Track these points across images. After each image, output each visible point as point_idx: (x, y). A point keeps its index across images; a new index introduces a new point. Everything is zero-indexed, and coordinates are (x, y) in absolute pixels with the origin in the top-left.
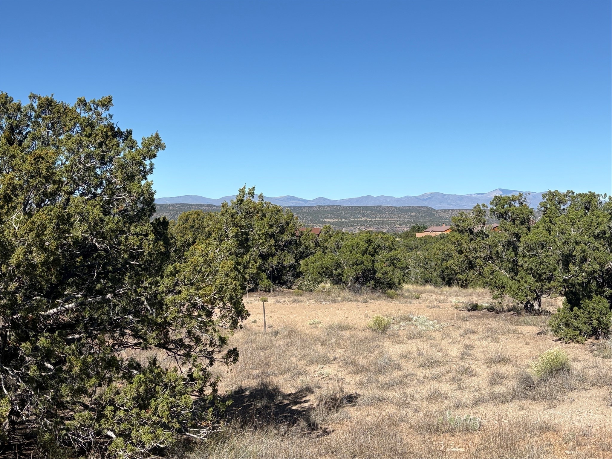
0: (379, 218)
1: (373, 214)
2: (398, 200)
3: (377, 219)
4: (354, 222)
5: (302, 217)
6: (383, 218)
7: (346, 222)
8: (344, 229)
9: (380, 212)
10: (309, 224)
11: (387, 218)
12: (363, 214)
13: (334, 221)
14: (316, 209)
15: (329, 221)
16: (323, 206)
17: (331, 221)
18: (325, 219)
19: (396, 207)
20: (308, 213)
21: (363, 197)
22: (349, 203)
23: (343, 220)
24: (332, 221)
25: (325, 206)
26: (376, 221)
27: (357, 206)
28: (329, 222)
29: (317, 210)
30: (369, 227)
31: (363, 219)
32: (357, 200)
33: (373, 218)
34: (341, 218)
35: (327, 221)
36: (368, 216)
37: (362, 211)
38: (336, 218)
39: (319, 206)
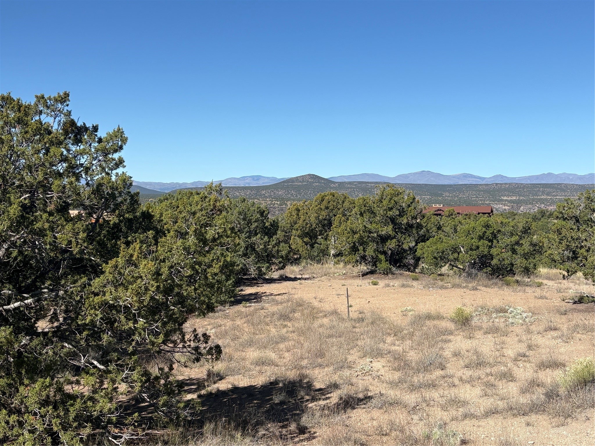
0: (560, 196)
1: (554, 192)
2: (581, 178)
3: (558, 197)
4: (533, 200)
5: (479, 195)
6: (564, 196)
7: (524, 200)
8: (522, 207)
9: (562, 190)
10: (486, 202)
11: (569, 196)
12: (543, 193)
13: (512, 199)
14: (493, 187)
15: (507, 198)
16: (500, 184)
17: (508, 199)
18: (502, 197)
19: (579, 185)
20: (485, 191)
21: (544, 174)
22: (529, 181)
23: (521, 198)
24: (510, 198)
25: (502, 184)
26: (556, 199)
27: (537, 184)
28: (506, 200)
29: (495, 187)
30: (549, 206)
31: (542, 197)
32: (537, 177)
33: (554, 196)
34: (520, 196)
35: (504, 199)
36: (548, 194)
37: (541, 189)
38: (514, 196)
39: (497, 184)
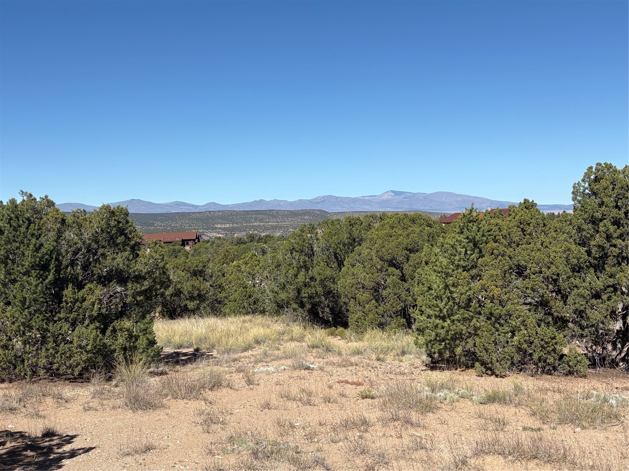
0: (272, 222)
1: (266, 219)
2: (292, 204)
3: (270, 224)
4: (246, 227)
5: (192, 223)
6: (276, 222)
7: (238, 227)
8: (236, 235)
9: (274, 216)
10: (199, 231)
11: (281, 222)
12: (256, 219)
13: (225, 226)
14: (206, 215)
15: (220, 226)
16: (213, 211)
17: (222, 227)
18: (216, 225)
19: (290, 211)
20: (197, 219)
21: (256, 201)
22: (242, 208)
23: (235, 225)
25: (215, 212)
27: (249, 211)
28: (220, 228)
29: (208, 215)
30: (261, 232)
31: (255, 224)
32: (250, 204)
33: (266, 222)
34: (233, 223)
35: (218, 227)
36: (261, 221)
37: (254, 216)
38: (227, 223)
39: (210, 212)
